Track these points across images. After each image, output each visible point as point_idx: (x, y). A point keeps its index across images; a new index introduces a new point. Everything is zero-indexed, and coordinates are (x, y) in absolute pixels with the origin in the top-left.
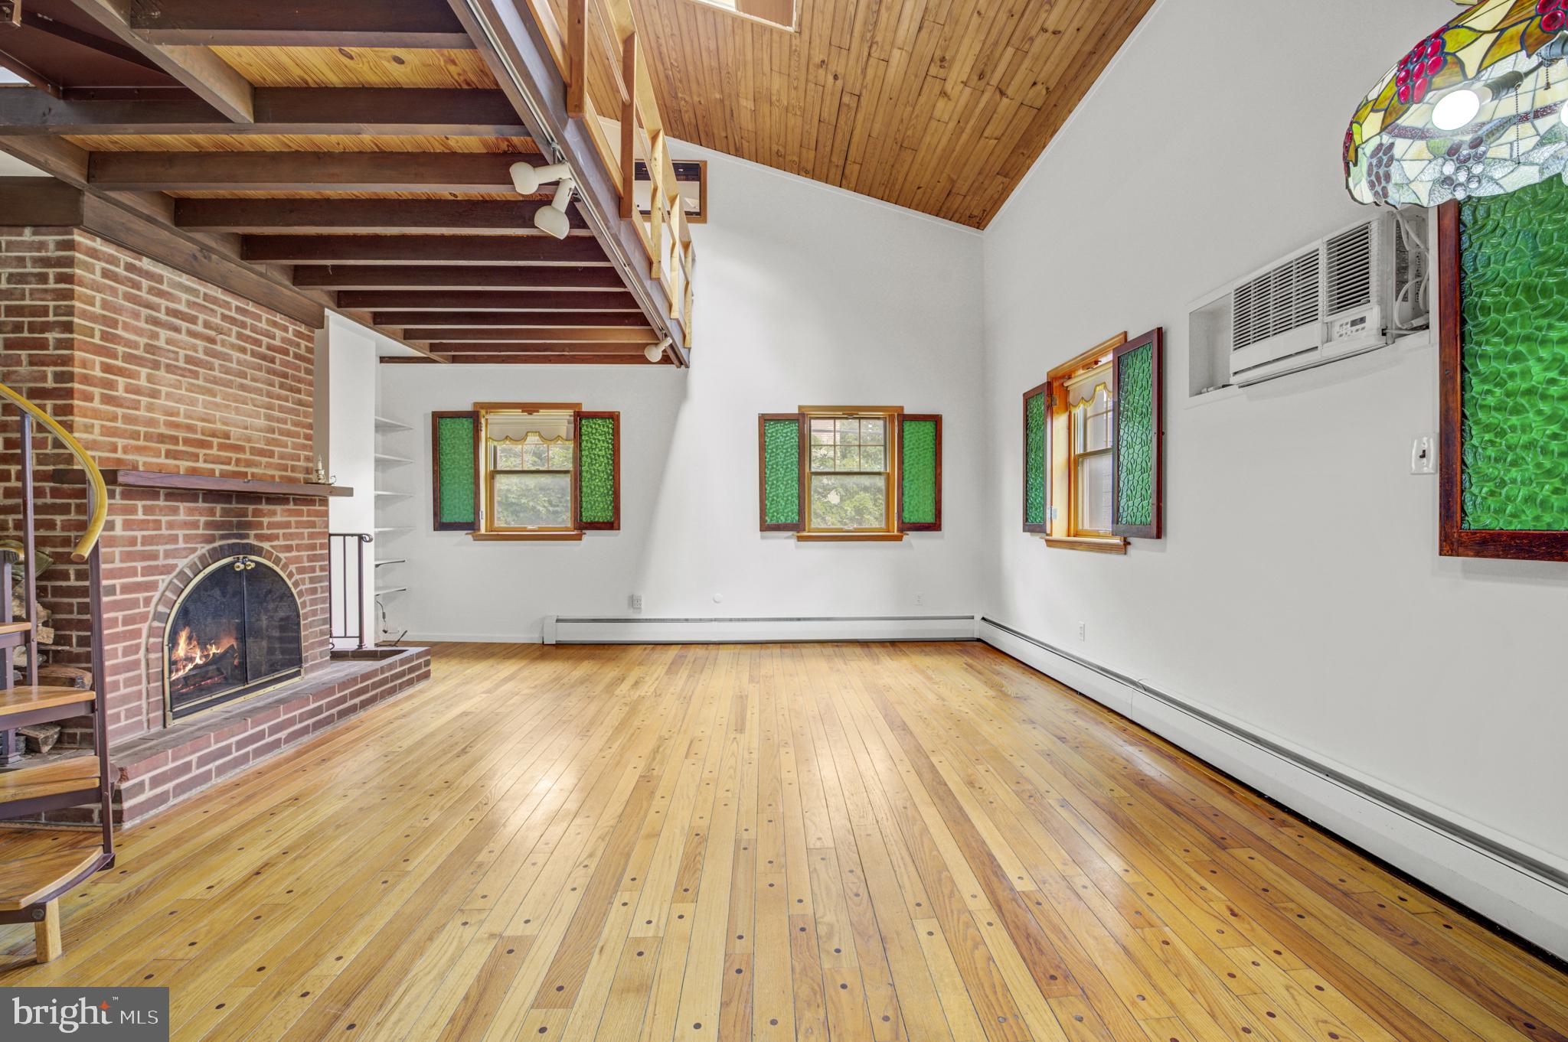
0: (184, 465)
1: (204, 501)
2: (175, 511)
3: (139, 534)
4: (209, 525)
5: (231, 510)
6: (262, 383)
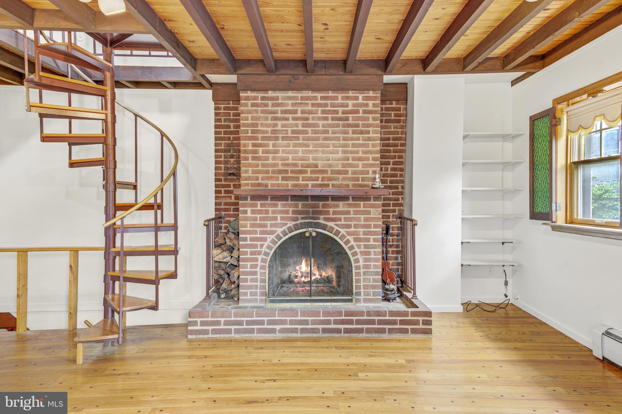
0: (290, 183)
1: (291, 200)
2: (276, 205)
3: (258, 216)
4: (294, 212)
5: (309, 204)
6: (339, 133)
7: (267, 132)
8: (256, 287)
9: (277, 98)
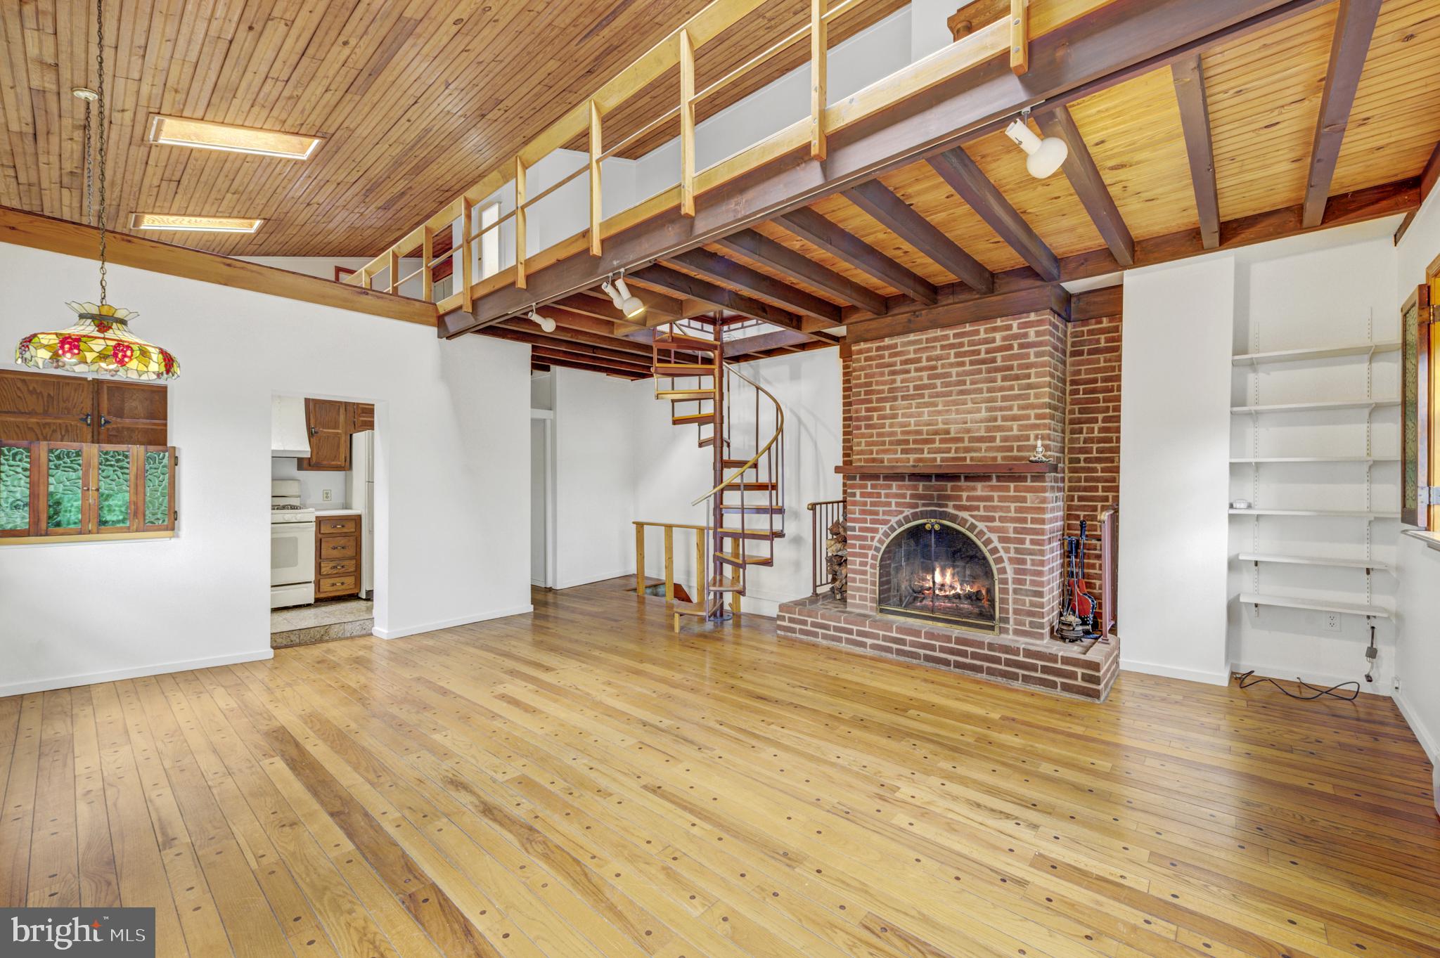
0: (912, 457)
1: (909, 480)
2: (890, 487)
3: (869, 500)
4: (912, 496)
5: (931, 486)
6: (982, 383)
7: (882, 392)
8: (866, 590)
9: (895, 346)
